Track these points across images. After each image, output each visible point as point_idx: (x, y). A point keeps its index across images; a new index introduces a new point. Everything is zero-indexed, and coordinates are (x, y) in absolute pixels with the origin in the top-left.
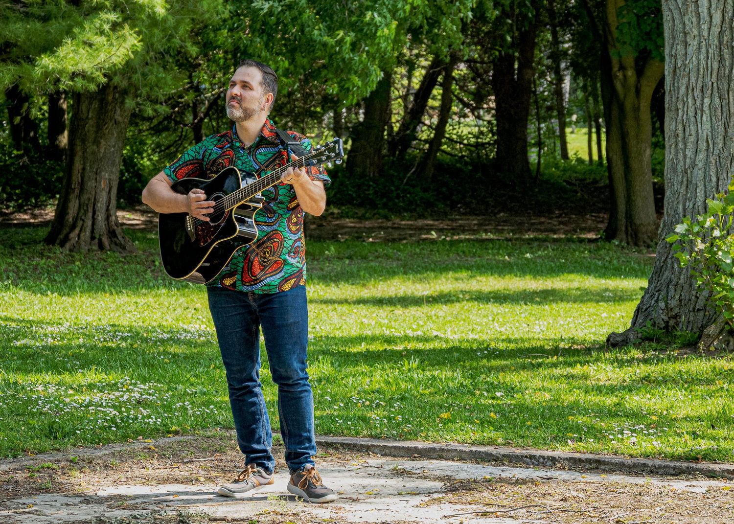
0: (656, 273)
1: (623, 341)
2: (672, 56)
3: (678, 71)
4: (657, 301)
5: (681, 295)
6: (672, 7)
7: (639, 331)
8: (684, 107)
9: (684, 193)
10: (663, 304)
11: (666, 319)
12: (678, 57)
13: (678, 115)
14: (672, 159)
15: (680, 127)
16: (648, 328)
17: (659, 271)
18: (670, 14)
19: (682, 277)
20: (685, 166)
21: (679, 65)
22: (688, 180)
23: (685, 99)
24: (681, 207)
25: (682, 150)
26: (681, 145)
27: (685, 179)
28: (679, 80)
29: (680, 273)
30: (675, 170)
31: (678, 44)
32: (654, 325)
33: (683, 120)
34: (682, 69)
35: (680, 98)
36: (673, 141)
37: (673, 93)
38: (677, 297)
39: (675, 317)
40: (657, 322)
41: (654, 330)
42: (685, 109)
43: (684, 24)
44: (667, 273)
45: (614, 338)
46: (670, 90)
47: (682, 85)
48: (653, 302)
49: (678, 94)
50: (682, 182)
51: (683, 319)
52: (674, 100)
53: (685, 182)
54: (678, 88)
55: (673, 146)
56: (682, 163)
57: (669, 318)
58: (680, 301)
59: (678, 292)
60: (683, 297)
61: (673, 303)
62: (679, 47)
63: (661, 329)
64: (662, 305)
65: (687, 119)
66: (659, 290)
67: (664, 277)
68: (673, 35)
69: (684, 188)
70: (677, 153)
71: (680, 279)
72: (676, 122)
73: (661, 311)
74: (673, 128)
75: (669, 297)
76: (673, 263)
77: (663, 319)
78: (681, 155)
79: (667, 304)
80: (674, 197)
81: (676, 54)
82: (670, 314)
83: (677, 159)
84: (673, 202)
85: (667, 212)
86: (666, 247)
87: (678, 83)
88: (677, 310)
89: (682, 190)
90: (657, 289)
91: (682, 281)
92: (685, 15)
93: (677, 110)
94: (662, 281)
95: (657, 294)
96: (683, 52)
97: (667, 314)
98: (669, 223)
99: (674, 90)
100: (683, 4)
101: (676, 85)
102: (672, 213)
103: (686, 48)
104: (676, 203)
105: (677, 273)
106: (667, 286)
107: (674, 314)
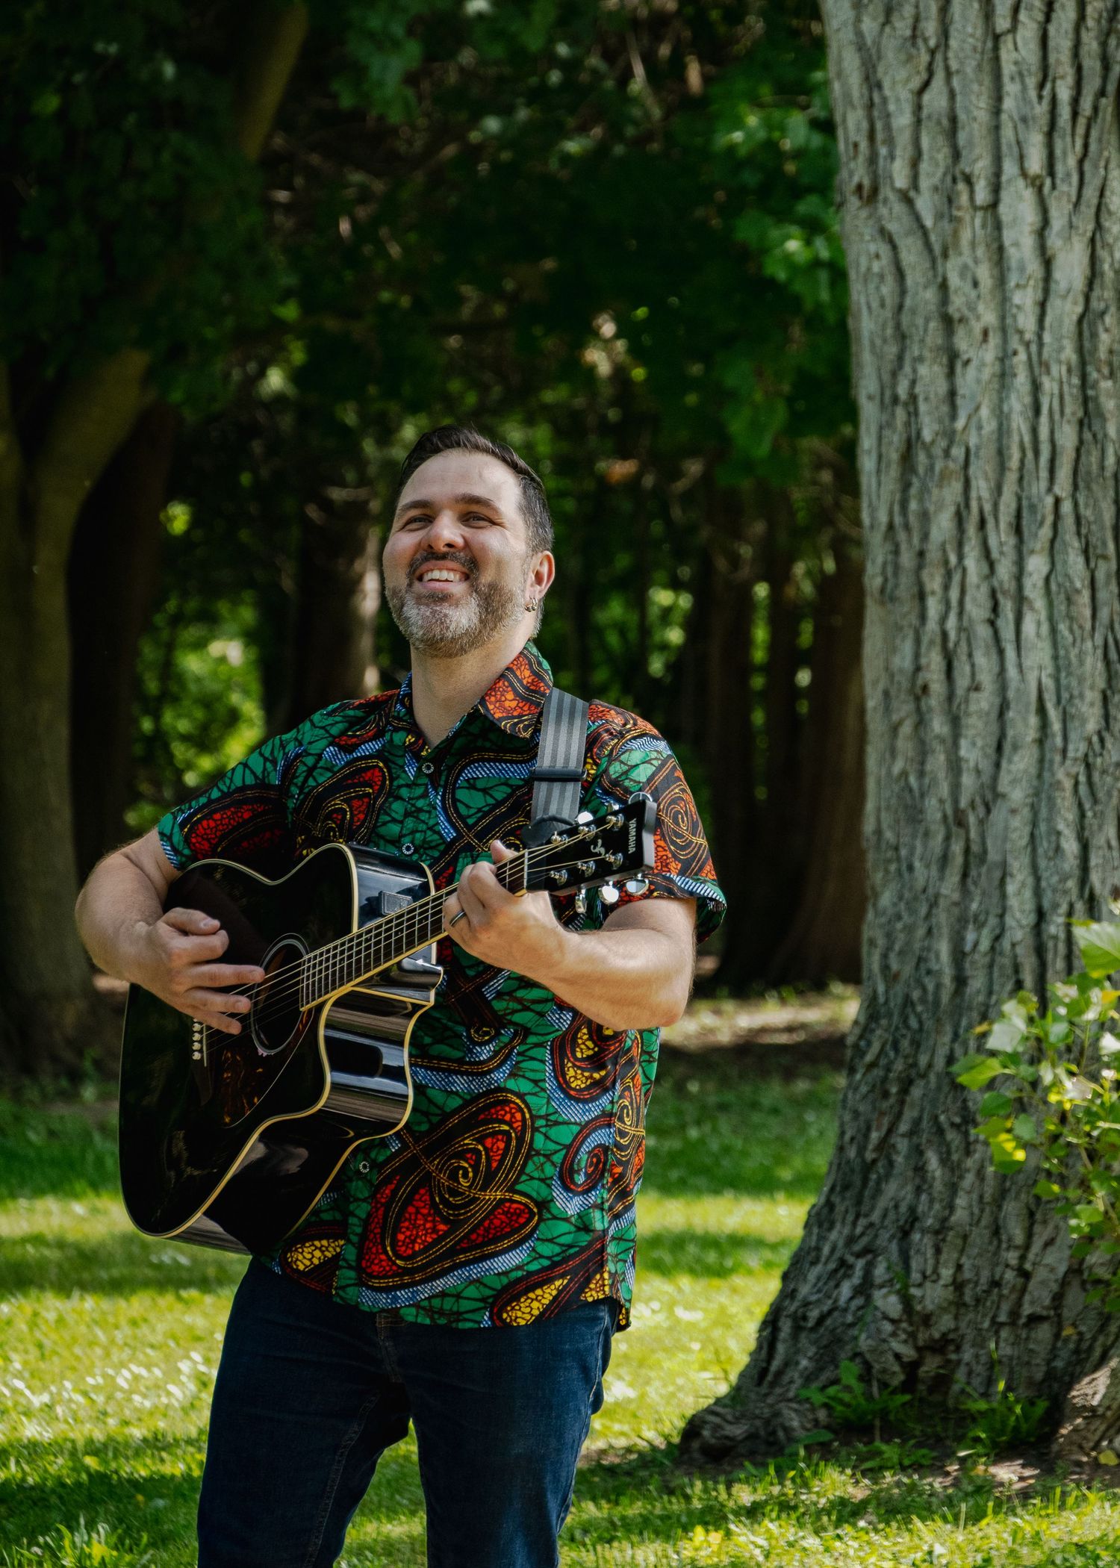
0: (846, 1187)
1: (752, 1436)
2: (895, 400)
3: (922, 458)
4: (864, 1289)
5: (959, 1267)
6: (892, 227)
7: (818, 1398)
8: (946, 587)
9: (956, 896)
10: (893, 1299)
11: (908, 1352)
12: (923, 407)
13: (923, 617)
14: (904, 774)
15: (934, 660)
16: (848, 1389)
17: (857, 1180)
18: (884, 250)
19: (961, 1201)
20: (956, 801)
21: (927, 435)
22: (967, 851)
23: (953, 559)
24: (944, 948)
25: (943, 741)
26: (938, 726)
27: (957, 848)
28: (924, 490)
29: (953, 1188)
30: (913, 814)
31: (920, 359)
32: (866, 1375)
33: (945, 635)
34: (937, 451)
35: (933, 554)
36: (904, 708)
37: (902, 536)
38: (947, 1273)
39: (942, 1346)
40: (877, 1367)
41: (869, 1397)
42: (954, 594)
43: (944, 286)
44: (891, 1189)
45: (716, 1428)
46: (891, 526)
47: (940, 506)
48: (846, 1290)
49: (925, 537)
50: (945, 859)
51: (967, 1355)
52: (907, 559)
53: (959, 860)
54: (925, 517)
55: (906, 729)
56: (944, 790)
57: (919, 1349)
58: (958, 1286)
59: (949, 1255)
60: (967, 1274)
61: (933, 1296)
62: (923, 370)
63: (894, 1392)
64: (889, 1302)
65: (961, 629)
66: (867, 1251)
67: (883, 1202)
68: (898, 326)
69: (953, 877)
70: (923, 752)
71: (951, 1207)
72: (918, 641)
73: (888, 1327)
74: (903, 660)
75: (916, 1276)
76: (918, 1151)
77: (898, 1356)
78: (938, 762)
79: (907, 1301)
80: (912, 911)
81: (913, 398)
82: (922, 1337)
83: (921, 774)
84: (910, 929)
85: (885, 968)
86: (886, 1095)
87: (921, 500)
88: (946, 1322)
89: (949, 887)
90: (857, 1247)
91: (960, 1215)
92: (945, 255)
93: (921, 596)
94: (875, 1217)
95: (860, 1264)
96: (942, 387)
97: (912, 1336)
98: (896, 1002)
99: (907, 527)
100: (939, 216)
101: (913, 505)
102: (908, 970)
103: (951, 373)
104: (921, 932)
105: (938, 1186)
106: (899, 1235)
107: (937, 1335)
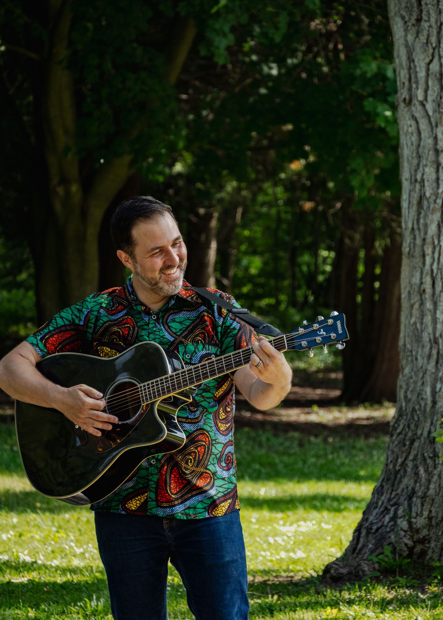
0: (388, 480)
1: (350, 573)
2: (416, 181)
3: (425, 203)
4: (394, 518)
5: (430, 511)
6: (417, 115)
7: (375, 560)
8: (433, 253)
9: (434, 370)
10: (405, 523)
11: (410, 543)
12: (426, 184)
13: (424, 264)
14: (415, 323)
15: (428, 280)
16: (387, 556)
17: (393, 477)
18: (413, 123)
19: (432, 486)
20: (434, 334)
21: (428, 194)
22: (438, 353)
23: (436, 242)
24: (428, 390)
25: (430, 311)
26: (429, 305)
27: (434, 352)
28: (426, 216)
29: (429, 481)
30: (418, 339)
31: (426, 165)
32: (394, 552)
33: (432, 271)
34: (431, 201)
35: (429, 240)
36: (416, 298)
37: (417, 233)
38: (426, 513)
39: (423, 541)
40: (398, 548)
41: (395, 559)
42: (436, 255)
43: (436, 138)
44: (405, 481)
45: (336, 569)
46: (413, 229)
47: (432, 222)
48: (387, 519)
49: (426, 233)
50: (430, 356)
51: (433, 545)
52: (418, 241)
53: (435, 356)
54: (426, 226)
55: (416, 306)
56: (430, 329)
57: (414, 542)
58: (430, 518)
59: (427, 507)
60: (433, 514)
61: (420, 522)
62: (427, 170)
63: (404, 558)
64: (403, 524)
65: (438, 269)
66: (395, 504)
67: (402, 486)
68: (418, 153)
69: (433, 363)
70: (422, 315)
71: (428, 489)
72: (422, 273)
73: (403, 533)
74: (416, 280)
75: (414, 514)
76: (416, 467)
77: (406, 545)
78: (428, 319)
79: (410, 523)
80: (417, 375)
81: (423, 180)
82: (416, 537)
83: (422, 323)
84: (415, 382)
85: (406, 397)
86: (404, 445)
87: (425, 219)
88: (425, 532)
89: (431, 367)
90: (392, 503)
91: (431, 492)
92: (437, 126)
93: (424, 256)
94: (399, 491)
95: (393, 509)
96: (434, 176)
97: (412, 537)
98: (409, 410)
99: (419, 229)
100: (435, 111)
101: (422, 221)
102: (414, 398)
103: (437, 171)
104: (420, 383)
105: (423, 480)
106: (408, 498)
107: (421, 537)
